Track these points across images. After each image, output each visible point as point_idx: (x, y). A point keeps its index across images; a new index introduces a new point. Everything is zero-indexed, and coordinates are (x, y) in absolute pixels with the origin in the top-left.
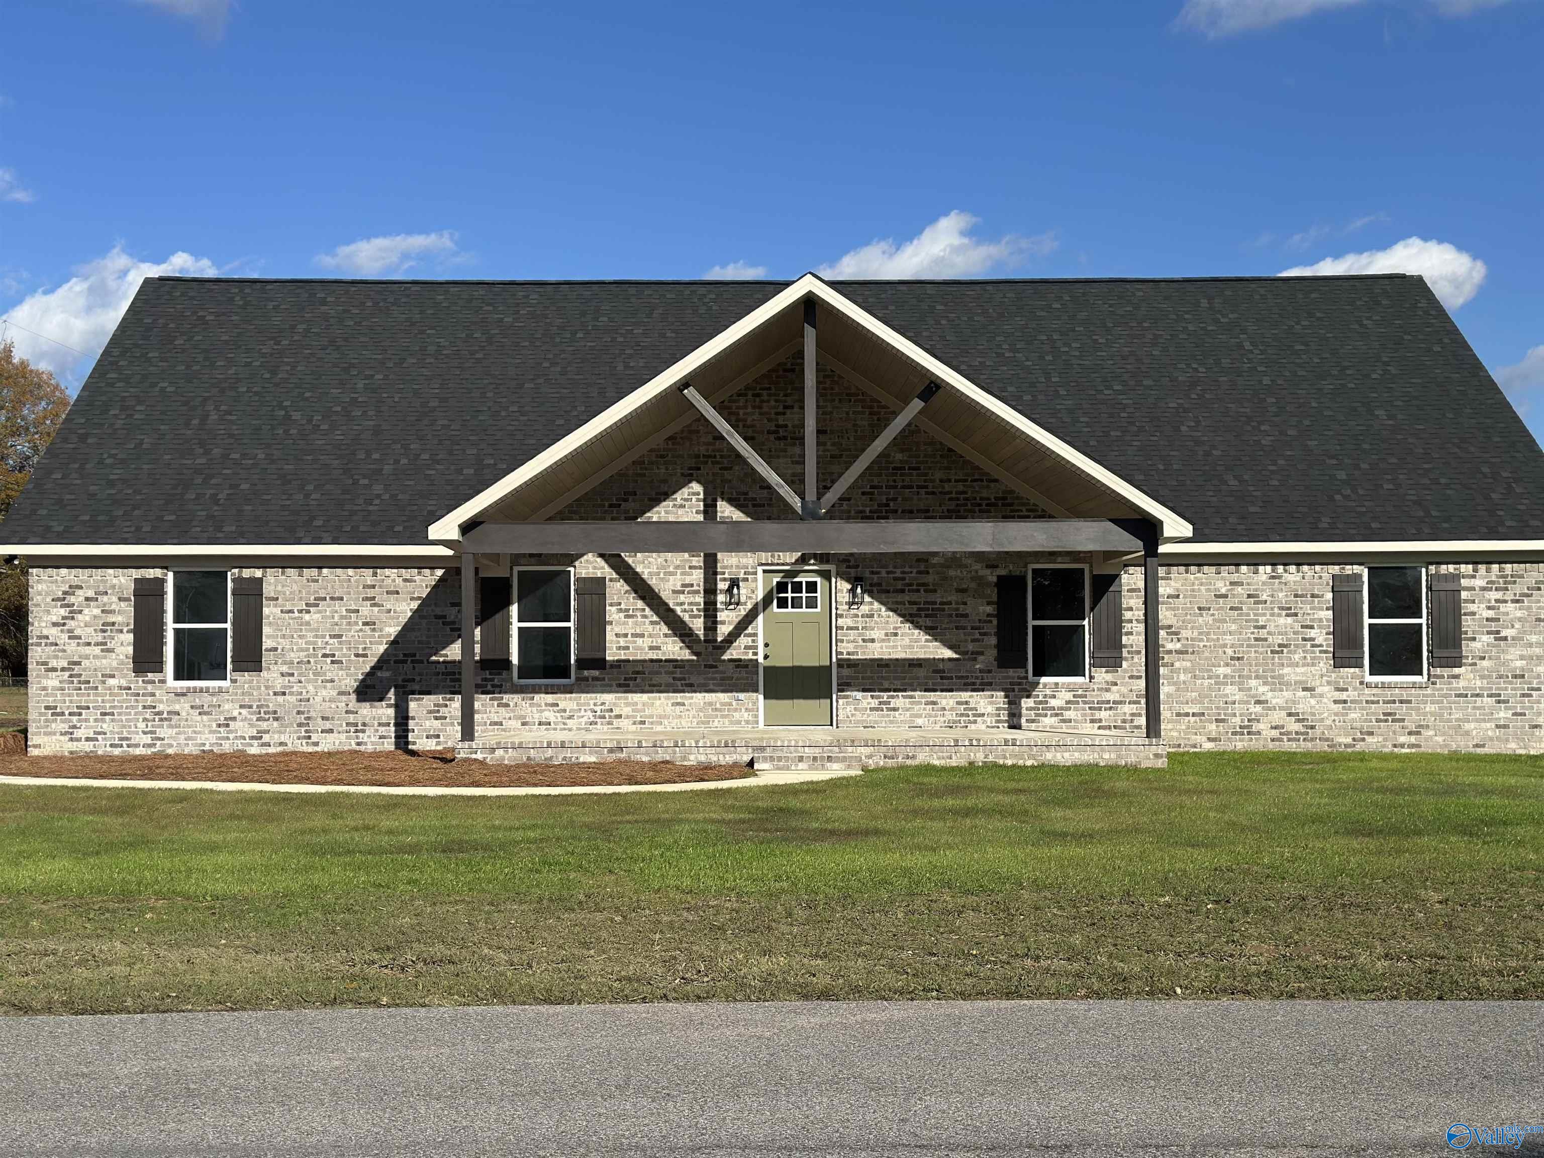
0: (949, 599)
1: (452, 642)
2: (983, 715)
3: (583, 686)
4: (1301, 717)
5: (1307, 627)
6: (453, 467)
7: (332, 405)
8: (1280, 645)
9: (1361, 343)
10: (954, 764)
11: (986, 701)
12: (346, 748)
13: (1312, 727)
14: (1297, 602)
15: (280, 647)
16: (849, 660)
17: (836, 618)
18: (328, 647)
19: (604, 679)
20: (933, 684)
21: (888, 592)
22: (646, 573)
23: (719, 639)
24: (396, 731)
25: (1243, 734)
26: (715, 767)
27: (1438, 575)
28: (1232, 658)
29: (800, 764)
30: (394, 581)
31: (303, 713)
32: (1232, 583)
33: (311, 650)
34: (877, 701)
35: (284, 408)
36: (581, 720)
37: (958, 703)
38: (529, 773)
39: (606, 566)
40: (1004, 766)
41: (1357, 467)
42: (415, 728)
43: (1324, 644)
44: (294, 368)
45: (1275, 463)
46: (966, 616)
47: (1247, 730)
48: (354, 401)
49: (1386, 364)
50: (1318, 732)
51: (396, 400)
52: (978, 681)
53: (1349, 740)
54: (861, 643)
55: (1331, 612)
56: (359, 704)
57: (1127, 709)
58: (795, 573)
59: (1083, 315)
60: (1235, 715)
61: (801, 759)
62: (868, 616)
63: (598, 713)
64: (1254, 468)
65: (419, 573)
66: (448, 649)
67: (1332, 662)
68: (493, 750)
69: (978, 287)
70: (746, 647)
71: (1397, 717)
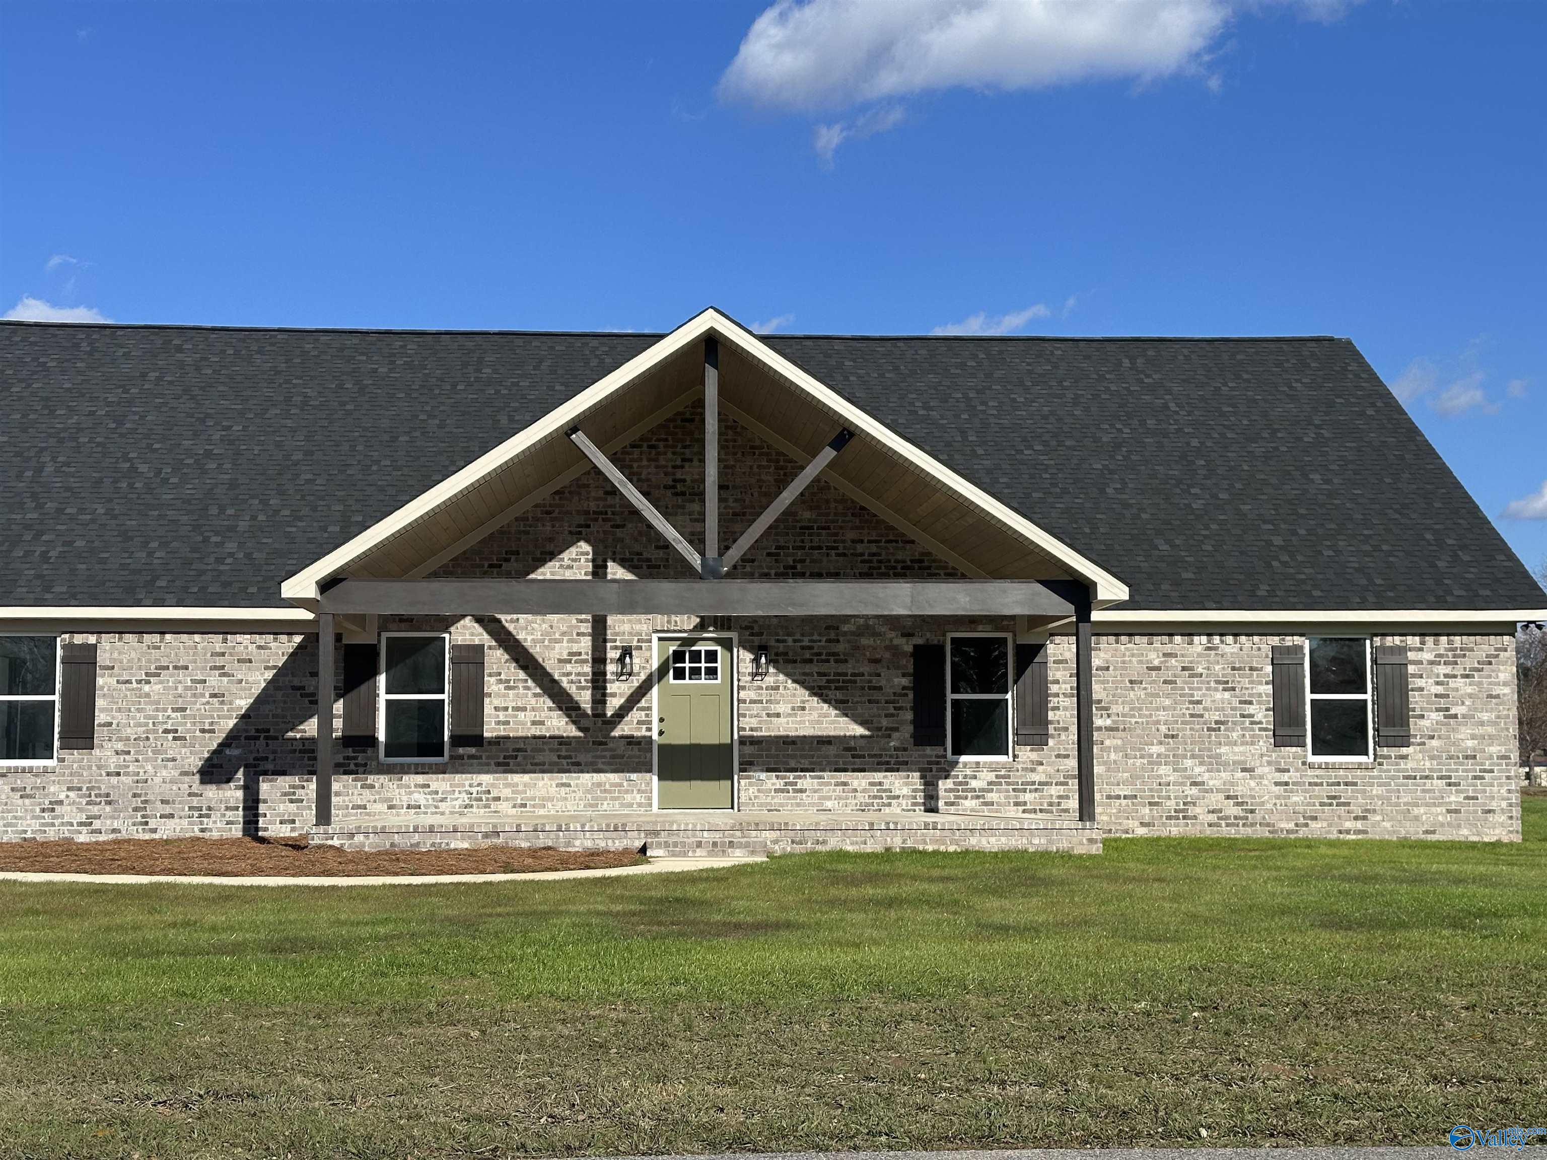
0: (861, 670)
1: (311, 717)
2: (898, 797)
3: (457, 766)
4: (1240, 800)
5: (1245, 702)
6: (315, 524)
7: (183, 457)
8: (1217, 722)
9: (1292, 406)
10: (869, 850)
11: (901, 782)
12: (187, 835)
13: (1252, 811)
14: (1234, 675)
15: (115, 722)
16: (753, 737)
17: (738, 689)
18: (170, 721)
19: (481, 757)
20: (844, 763)
21: (795, 662)
22: (529, 640)
23: (609, 713)
24: (244, 816)
25: (1178, 819)
26: (602, 853)
27: (1383, 649)
28: (1166, 736)
29: (698, 850)
30: (246, 647)
31: (139, 796)
32: (1165, 655)
33: (151, 725)
34: (782, 782)
35: (129, 460)
36: (455, 803)
37: (871, 784)
38: (391, 860)
39: (485, 633)
40: (924, 853)
41: (1294, 533)
42: (267, 813)
43: (1264, 720)
44: (142, 417)
45: (1207, 528)
46: (880, 688)
47: (1182, 814)
48: (208, 454)
49: (1318, 427)
50: (1258, 817)
51: (256, 452)
52: (893, 760)
53: (1291, 826)
54: (765, 718)
55: (1271, 686)
56: (204, 786)
57: (1054, 791)
58: (694, 641)
59: (998, 374)
60: (1169, 798)
61: (699, 845)
62: (773, 688)
63: (474, 795)
64: (1187, 532)
65: (275, 640)
66: (306, 723)
67: (1272, 741)
68: (352, 835)
69: (889, 344)
70: (639, 722)
71: (1342, 800)
